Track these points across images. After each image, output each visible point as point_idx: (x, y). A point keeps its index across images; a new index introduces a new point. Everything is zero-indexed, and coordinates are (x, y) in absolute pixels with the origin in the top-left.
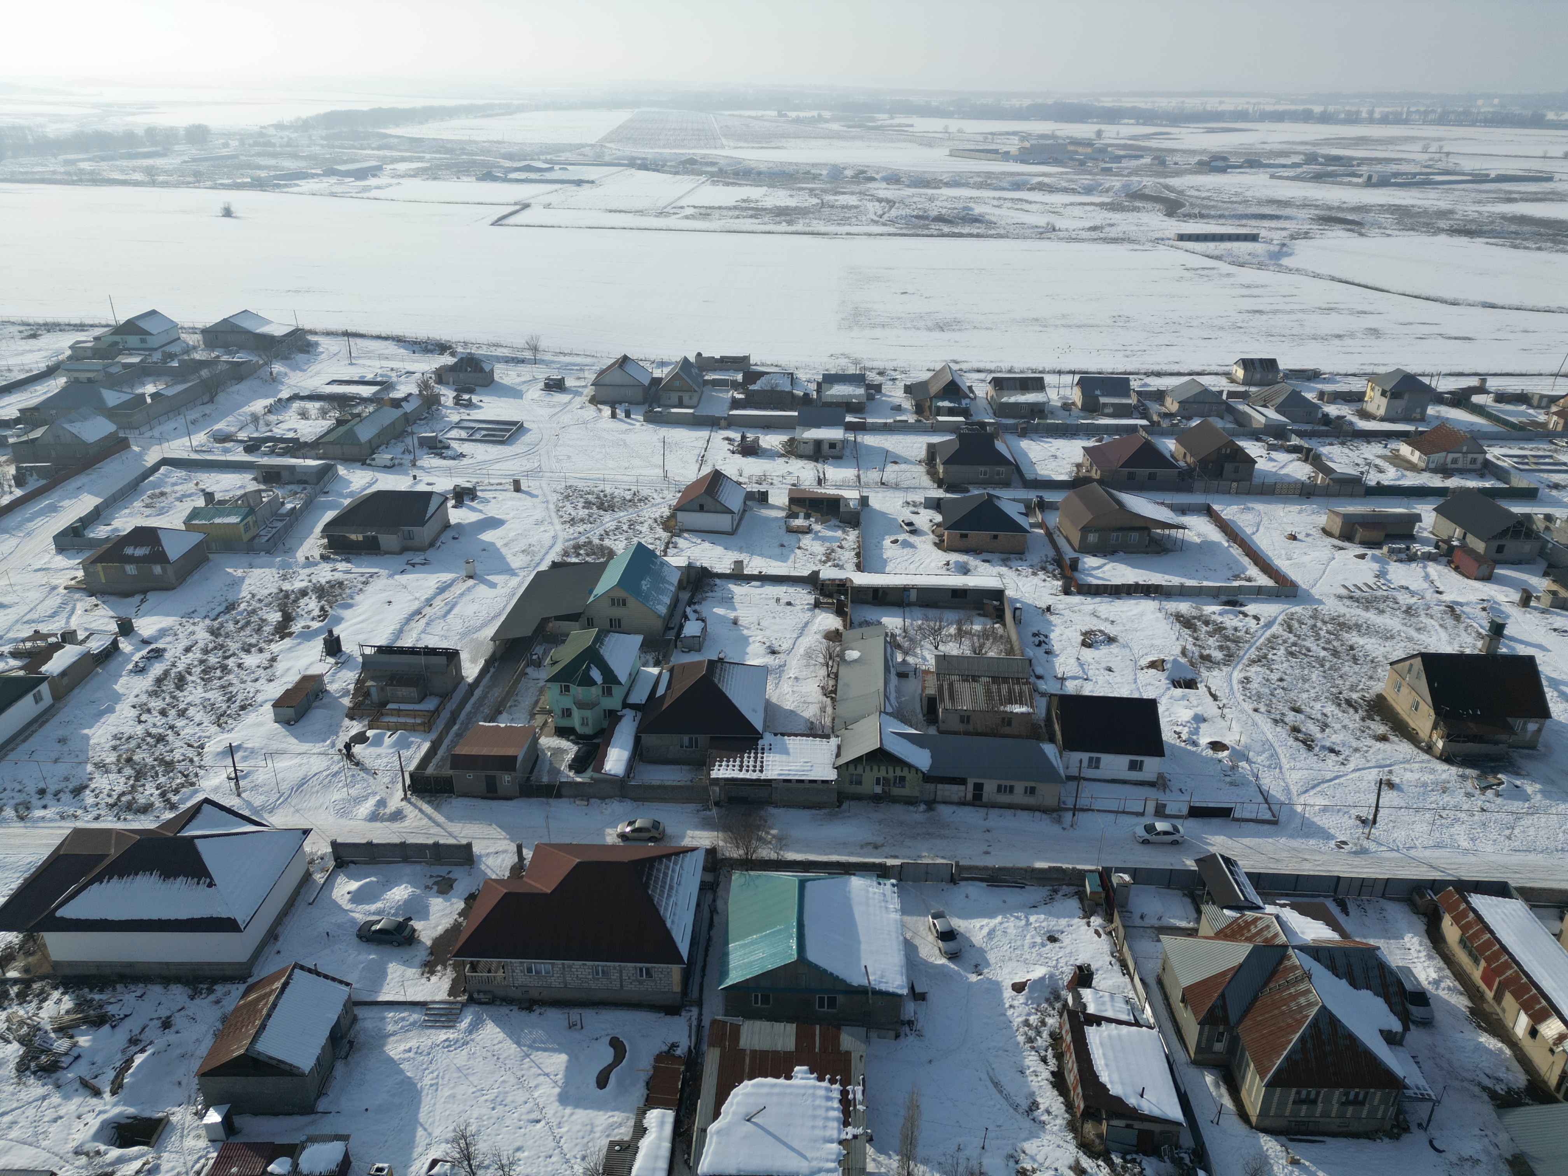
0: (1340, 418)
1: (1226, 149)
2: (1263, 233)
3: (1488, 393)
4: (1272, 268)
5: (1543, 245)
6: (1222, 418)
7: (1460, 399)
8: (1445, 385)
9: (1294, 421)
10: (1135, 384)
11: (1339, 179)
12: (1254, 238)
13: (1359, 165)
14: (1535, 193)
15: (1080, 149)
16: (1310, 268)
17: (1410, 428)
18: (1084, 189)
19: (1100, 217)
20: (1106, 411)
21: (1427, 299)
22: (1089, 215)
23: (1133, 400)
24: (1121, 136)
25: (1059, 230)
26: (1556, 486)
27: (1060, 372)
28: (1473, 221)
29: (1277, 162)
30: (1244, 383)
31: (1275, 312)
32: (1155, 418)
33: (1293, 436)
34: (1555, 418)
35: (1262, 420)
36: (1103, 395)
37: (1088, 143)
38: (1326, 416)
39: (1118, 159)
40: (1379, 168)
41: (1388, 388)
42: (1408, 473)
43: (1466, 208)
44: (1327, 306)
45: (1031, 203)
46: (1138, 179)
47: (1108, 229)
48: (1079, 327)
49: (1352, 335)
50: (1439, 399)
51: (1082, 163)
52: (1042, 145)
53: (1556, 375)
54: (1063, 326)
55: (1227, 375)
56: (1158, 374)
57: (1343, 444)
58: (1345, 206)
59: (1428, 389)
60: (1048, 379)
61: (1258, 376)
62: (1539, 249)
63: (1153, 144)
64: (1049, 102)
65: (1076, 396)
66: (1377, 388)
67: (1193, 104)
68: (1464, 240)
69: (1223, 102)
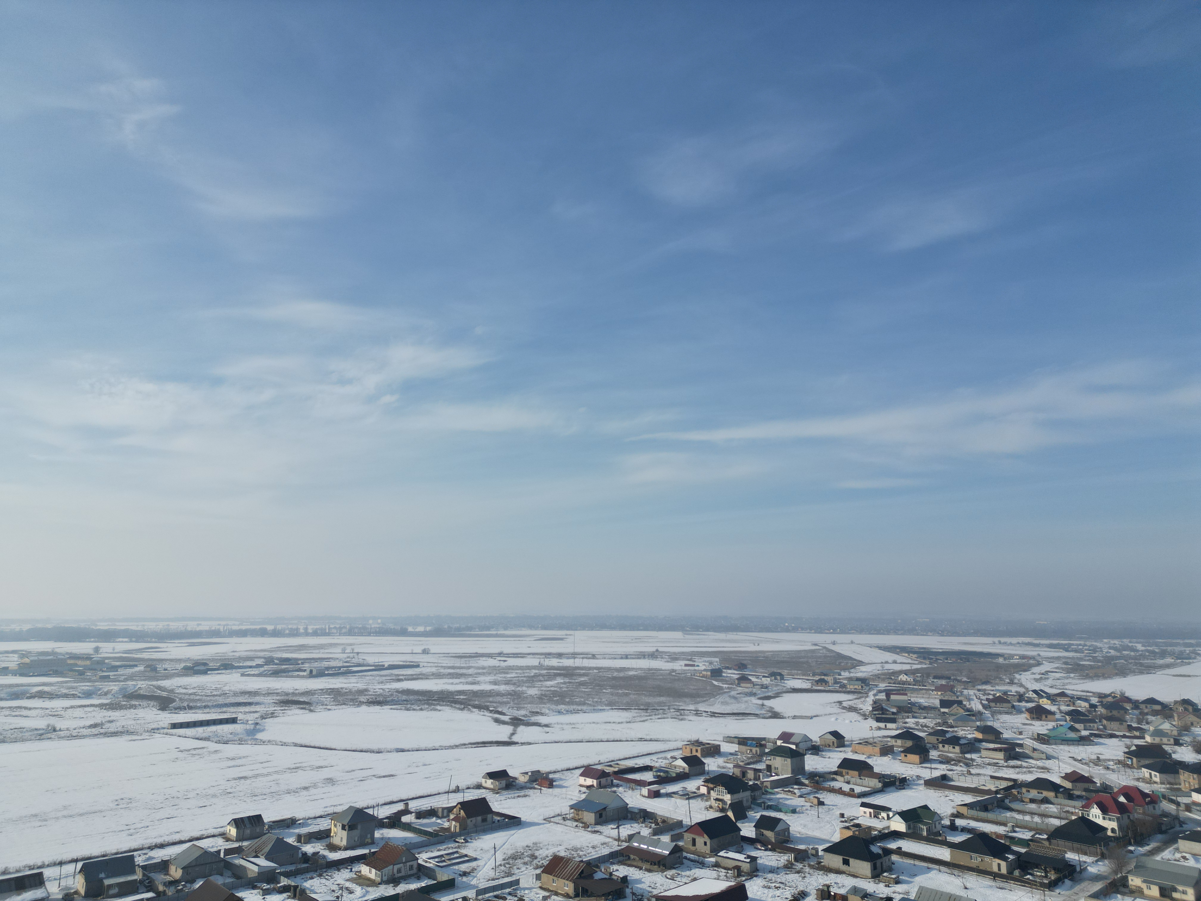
0: (316, 854)
1: (205, 657)
2: (240, 717)
3: (411, 813)
4: (249, 742)
5: (423, 707)
6: (222, 875)
7: (394, 821)
8: (383, 813)
9: (281, 865)
10: (140, 860)
11: (290, 674)
12: (233, 721)
13: (302, 663)
14: (412, 675)
15: (80, 662)
16: (278, 738)
17: (365, 851)
18: (84, 694)
19: (100, 716)
20: (112, 892)
21: (361, 751)
22: (89, 715)
23: (138, 876)
24: (116, 651)
25: (60, 730)
26: (465, 874)
27: (61, 864)
28: (380, 695)
29: (245, 664)
30: (239, 839)
31: (256, 776)
32: (161, 888)
33: (282, 878)
34: (454, 823)
35: (256, 869)
36: (108, 877)
37: (88, 657)
38: (305, 854)
39: (115, 668)
40: (316, 664)
41: (345, 823)
42: (370, 889)
43: (374, 687)
44: (294, 766)
45: (30, 709)
46: (134, 683)
47: (107, 725)
48: (81, 815)
49: (315, 786)
50: (381, 824)
51: (82, 673)
52: (42, 660)
53: (448, 792)
54: (65, 817)
55: (223, 835)
56: (162, 846)
57: (320, 876)
58: (297, 691)
59: (373, 818)
60: (47, 873)
61: (248, 832)
62: (421, 709)
63: (145, 656)
64: (49, 626)
65: (79, 884)
66: (338, 824)
67: (175, 626)
68: (377, 708)
69: (200, 624)
